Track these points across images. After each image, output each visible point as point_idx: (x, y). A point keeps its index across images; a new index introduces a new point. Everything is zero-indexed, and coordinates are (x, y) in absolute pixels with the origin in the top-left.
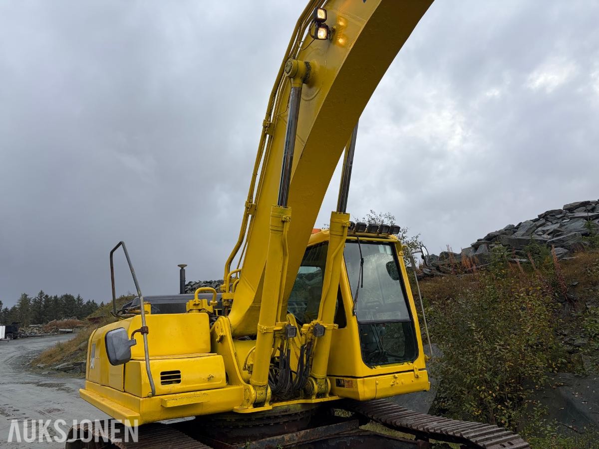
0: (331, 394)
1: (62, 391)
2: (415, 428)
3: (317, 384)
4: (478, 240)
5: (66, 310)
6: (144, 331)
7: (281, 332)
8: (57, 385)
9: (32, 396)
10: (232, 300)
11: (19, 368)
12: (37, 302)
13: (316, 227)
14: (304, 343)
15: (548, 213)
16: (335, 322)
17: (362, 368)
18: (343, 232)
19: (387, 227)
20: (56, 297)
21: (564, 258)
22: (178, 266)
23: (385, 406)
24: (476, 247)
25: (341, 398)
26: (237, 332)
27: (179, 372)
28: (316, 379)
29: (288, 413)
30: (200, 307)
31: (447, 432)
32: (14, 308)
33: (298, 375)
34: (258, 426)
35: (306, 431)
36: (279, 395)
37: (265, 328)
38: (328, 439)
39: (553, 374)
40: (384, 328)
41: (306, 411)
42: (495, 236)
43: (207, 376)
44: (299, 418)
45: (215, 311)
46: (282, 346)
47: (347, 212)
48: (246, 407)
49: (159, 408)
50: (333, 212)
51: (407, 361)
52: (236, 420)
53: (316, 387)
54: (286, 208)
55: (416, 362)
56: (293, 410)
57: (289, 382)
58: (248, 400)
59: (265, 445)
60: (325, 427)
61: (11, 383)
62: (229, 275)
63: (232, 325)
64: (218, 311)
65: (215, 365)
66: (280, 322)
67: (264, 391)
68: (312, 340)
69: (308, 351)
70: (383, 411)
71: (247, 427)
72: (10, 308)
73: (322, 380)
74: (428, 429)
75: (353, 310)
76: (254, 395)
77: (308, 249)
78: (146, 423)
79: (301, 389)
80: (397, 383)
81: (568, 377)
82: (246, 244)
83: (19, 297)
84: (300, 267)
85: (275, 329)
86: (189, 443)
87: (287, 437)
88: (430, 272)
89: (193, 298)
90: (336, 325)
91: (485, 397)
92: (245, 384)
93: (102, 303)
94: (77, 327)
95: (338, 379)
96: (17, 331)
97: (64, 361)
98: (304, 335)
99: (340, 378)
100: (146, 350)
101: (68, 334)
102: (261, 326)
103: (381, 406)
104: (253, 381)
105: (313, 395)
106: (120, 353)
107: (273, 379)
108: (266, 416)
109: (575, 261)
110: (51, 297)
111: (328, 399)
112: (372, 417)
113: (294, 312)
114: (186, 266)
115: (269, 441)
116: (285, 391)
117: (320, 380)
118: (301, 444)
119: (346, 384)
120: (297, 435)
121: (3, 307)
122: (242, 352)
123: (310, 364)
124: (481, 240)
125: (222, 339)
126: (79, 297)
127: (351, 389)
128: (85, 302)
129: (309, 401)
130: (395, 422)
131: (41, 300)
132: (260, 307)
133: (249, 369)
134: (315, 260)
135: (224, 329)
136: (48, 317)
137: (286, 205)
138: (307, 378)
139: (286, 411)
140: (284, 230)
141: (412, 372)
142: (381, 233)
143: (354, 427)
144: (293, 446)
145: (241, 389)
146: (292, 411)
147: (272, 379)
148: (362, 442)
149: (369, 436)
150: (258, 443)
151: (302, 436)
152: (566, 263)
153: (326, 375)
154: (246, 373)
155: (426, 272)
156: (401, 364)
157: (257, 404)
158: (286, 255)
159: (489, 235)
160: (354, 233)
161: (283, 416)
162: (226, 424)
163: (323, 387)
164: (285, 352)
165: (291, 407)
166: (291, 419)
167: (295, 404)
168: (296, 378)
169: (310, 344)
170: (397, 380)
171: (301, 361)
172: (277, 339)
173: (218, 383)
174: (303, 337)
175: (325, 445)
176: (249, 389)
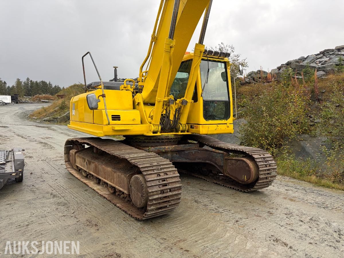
0: (188, 131)
1: (50, 130)
3: (181, 126)
4: (282, 65)
5: (43, 89)
6: (103, 96)
7: (167, 102)
8: (47, 127)
9: (35, 131)
10: (143, 86)
11: (23, 118)
12: (26, 84)
13: (187, 51)
14: (177, 108)
15: (326, 51)
16: (193, 99)
17: (202, 120)
18: (200, 55)
19: (224, 53)
20: (36, 82)
21: (322, 77)
22: (114, 67)
24: (279, 68)
25: (192, 133)
26: (146, 101)
27: (119, 116)
28: (181, 124)
29: (168, 138)
30: (127, 89)
31: (237, 149)
32: (13, 87)
33: (173, 122)
34: (154, 142)
36: (164, 130)
38: (184, 150)
39: (299, 135)
40: (216, 104)
41: (176, 138)
43: (132, 119)
44: (172, 141)
45: (134, 91)
46: (167, 108)
47: (203, 44)
48: (150, 133)
49: (112, 130)
50: (196, 44)
51: (224, 119)
52: (145, 139)
53: (181, 128)
54: (173, 40)
55: (228, 120)
57: (169, 125)
58: (150, 130)
59: (157, 149)
60: (184, 145)
62: (142, 73)
63: (144, 97)
64: (136, 92)
65: (136, 114)
66: (166, 97)
67: (158, 127)
68: (181, 106)
69: (179, 112)
71: (149, 142)
72: (11, 86)
73: (184, 125)
74: (229, 148)
75: (202, 94)
76: (153, 129)
77: (183, 62)
79: (174, 128)
80: (218, 129)
81: (306, 137)
82: (151, 58)
83: (16, 80)
84: (178, 73)
85: (164, 100)
87: (167, 147)
88: (249, 81)
89: (123, 84)
90: (193, 101)
91: (263, 143)
92: (149, 124)
93: (64, 87)
94: (51, 100)
96: (17, 99)
97: (47, 117)
99: (192, 125)
100: (105, 104)
101: (47, 103)
102: (158, 98)
104: (153, 122)
105: (179, 131)
106: (93, 105)
108: (158, 138)
109: (327, 79)
110: (34, 82)
111: (186, 133)
113: (173, 95)
114: (117, 67)
115: (159, 148)
116: (167, 128)
118: (173, 151)
119: (195, 127)
120: (171, 147)
121: (7, 86)
122: (148, 110)
123: (179, 118)
124: (283, 65)
125: (139, 104)
126: (50, 83)
127: (197, 129)
128: (53, 86)
129: (177, 133)
131: (28, 83)
132: (157, 90)
133: (151, 117)
134: (185, 69)
135: (139, 99)
136: (33, 93)
137: (173, 38)
138: (177, 124)
140: (171, 52)
141: (226, 125)
142: (220, 56)
143: (197, 146)
144: (169, 151)
145: (147, 126)
146: (170, 137)
147: (161, 123)
148: (200, 152)
149: (203, 150)
150: (154, 148)
151: (173, 148)
152: (322, 80)
153: (186, 123)
154: (150, 119)
155: (247, 81)
156: (221, 120)
157: (154, 132)
158: (171, 65)
159: (288, 62)
160: (207, 56)
161: (165, 139)
162: (140, 141)
163: (184, 128)
164: (168, 111)
165: (169, 135)
166: (169, 140)
167: (171, 135)
168: (173, 123)
169: (180, 108)
170: (218, 127)
171: (175, 116)
172: (165, 105)
173: (137, 122)
174: (177, 105)
175: (183, 153)
176: (151, 126)
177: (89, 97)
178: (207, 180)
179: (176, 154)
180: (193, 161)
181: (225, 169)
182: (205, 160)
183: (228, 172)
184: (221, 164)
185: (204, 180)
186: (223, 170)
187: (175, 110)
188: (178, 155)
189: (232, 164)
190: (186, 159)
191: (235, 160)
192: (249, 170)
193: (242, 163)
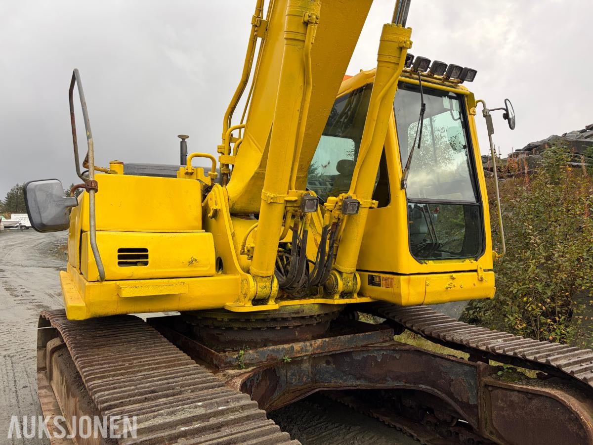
0: (361, 294)
2: (474, 345)
3: (342, 279)
6: (90, 187)
7: (295, 205)
9: (48, 280)
10: (233, 166)
11: (45, 253)
14: (327, 223)
16: (373, 198)
17: (407, 262)
18: (399, 58)
19: (459, 67)
22: (179, 136)
23: (427, 314)
25: (374, 301)
26: (238, 207)
27: (146, 250)
28: (340, 273)
29: (300, 315)
30: (194, 178)
31: (524, 356)
33: (317, 266)
34: (259, 329)
35: (324, 339)
36: (290, 291)
37: (272, 196)
38: (351, 352)
41: (326, 314)
42: (536, 147)
43: (187, 259)
44: (315, 322)
46: (296, 225)
48: (243, 304)
49: (115, 298)
50: (385, 25)
51: (468, 258)
52: (230, 320)
53: (340, 283)
55: (481, 259)
56: (308, 311)
57: (304, 274)
58: (245, 295)
59: (267, 355)
60: (349, 336)
61: (33, 266)
62: (229, 130)
63: (231, 196)
65: (201, 244)
66: (294, 190)
67: (268, 284)
68: (339, 219)
69: (333, 235)
70: (426, 321)
71: (245, 329)
73: (350, 275)
74: (493, 349)
75: (403, 181)
76: (253, 289)
78: (95, 316)
79: (320, 285)
80: (454, 286)
82: (252, 87)
85: (287, 199)
86: (161, 346)
87: (297, 346)
90: (374, 201)
92: (243, 273)
95: (372, 276)
98: (329, 212)
99: (374, 274)
100: (92, 214)
102: (267, 193)
103: (422, 314)
104: (253, 270)
105: (336, 293)
107: (283, 270)
108: (270, 316)
111: (356, 300)
112: (412, 326)
114: (188, 137)
115: (273, 351)
116: (298, 286)
117: (348, 275)
118: (316, 356)
119: (383, 282)
120: (311, 345)
122: (241, 231)
123: (334, 253)
124: (520, 150)
125: (216, 213)
127: (390, 290)
129: (329, 301)
130: (444, 336)
133: (250, 253)
135: (219, 201)
138: (329, 271)
139: (298, 313)
140: (307, 40)
141: (475, 273)
142: (447, 78)
143: (388, 338)
144: (305, 358)
145: (237, 280)
146: (307, 313)
148: (398, 358)
149: (408, 351)
150: (257, 353)
151: (318, 346)
153: (355, 269)
154: (244, 257)
156: (462, 260)
157: (256, 301)
159: (529, 145)
161: (293, 318)
162: (216, 324)
163: (350, 284)
164: (300, 232)
165: (306, 308)
166: (305, 323)
167: (310, 304)
168: (315, 269)
169: (336, 225)
170: (455, 283)
171: (321, 247)
172: (289, 215)
173: (205, 269)
174: (327, 215)
175: (348, 359)
176: (247, 280)
177: (33, 190)
178: (422, 440)
179: (328, 363)
180: (378, 386)
181: (486, 419)
182: (415, 383)
183: (495, 428)
184: (469, 399)
185: (412, 436)
186: (478, 420)
187: (320, 231)
188: (332, 367)
189: (512, 405)
190: (358, 379)
191: (520, 391)
192: (581, 433)
193: (548, 406)
